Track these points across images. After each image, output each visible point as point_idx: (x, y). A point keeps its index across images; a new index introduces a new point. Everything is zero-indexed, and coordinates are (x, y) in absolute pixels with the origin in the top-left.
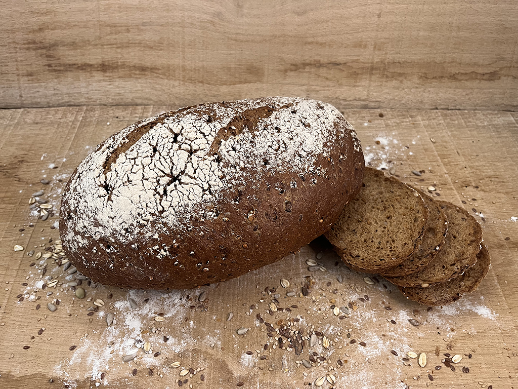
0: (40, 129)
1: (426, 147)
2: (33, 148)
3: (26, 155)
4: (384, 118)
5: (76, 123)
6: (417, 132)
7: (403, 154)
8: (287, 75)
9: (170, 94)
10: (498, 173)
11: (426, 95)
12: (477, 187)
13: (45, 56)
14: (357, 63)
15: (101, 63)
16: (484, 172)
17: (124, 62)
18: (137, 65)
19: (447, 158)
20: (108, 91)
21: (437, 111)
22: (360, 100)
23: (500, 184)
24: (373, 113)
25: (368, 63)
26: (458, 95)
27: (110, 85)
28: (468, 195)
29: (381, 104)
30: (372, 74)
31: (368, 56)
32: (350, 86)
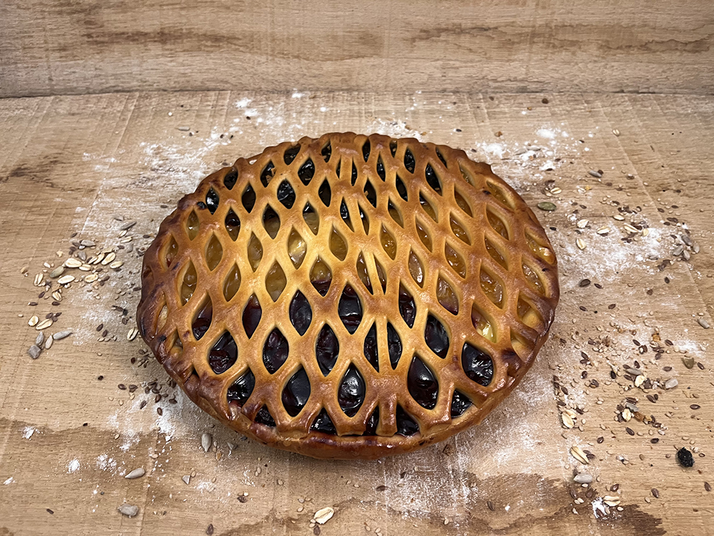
0: (78, 122)
1: (608, 140)
2: (69, 146)
3: (60, 154)
4: (549, 104)
5: (126, 114)
6: (595, 122)
7: (575, 150)
8: (415, 46)
9: (255, 74)
10: (706, 174)
11: (608, 72)
12: (679, 191)
13: (83, 22)
14: (512, 26)
15: (159, 31)
16: (687, 173)
17: (190, 29)
18: (209, 33)
19: (637, 155)
20: (168, 70)
21: (624, 94)
22: (515, 80)
23: (710, 187)
24: (535, 98)
25: (529, 27)
26: (653, 72)
27: (171, 61)
28: (667, 201)
29: (545, 85)
30: (534, 42)
31: (528, 16)
32: (502, 61)
